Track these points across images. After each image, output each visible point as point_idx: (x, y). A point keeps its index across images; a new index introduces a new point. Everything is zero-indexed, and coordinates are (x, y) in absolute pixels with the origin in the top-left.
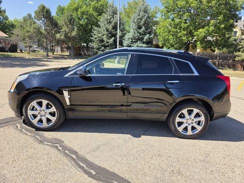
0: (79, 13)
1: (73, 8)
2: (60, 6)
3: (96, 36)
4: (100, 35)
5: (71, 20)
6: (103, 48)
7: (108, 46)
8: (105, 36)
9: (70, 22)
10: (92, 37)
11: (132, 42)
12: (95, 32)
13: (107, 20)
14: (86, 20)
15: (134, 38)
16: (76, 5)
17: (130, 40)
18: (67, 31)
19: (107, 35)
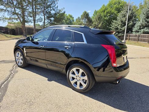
0: (105, 13)
1: (102, 10)
2: (96, 10)
3: (113, 26)
4: (116, 25)
5: (99, 18)
6: (117, 33)
7: (121, 32)
8: (120, 25)
9: (99, 19)
10: (111, 27)
11: (140, 28)
12: (113, 23)
13: (123, 14)
14: (109, 17)
15: (142, 25)
16: (104, 9)
17: (139, 27)
18: (96, 24)
19: (121, 25)
